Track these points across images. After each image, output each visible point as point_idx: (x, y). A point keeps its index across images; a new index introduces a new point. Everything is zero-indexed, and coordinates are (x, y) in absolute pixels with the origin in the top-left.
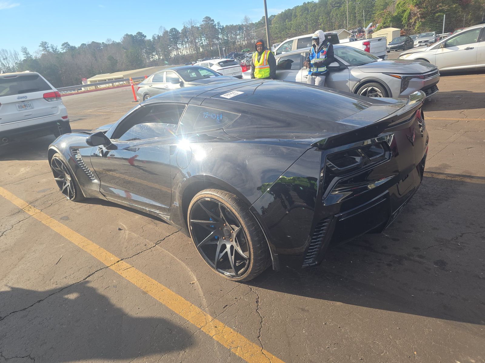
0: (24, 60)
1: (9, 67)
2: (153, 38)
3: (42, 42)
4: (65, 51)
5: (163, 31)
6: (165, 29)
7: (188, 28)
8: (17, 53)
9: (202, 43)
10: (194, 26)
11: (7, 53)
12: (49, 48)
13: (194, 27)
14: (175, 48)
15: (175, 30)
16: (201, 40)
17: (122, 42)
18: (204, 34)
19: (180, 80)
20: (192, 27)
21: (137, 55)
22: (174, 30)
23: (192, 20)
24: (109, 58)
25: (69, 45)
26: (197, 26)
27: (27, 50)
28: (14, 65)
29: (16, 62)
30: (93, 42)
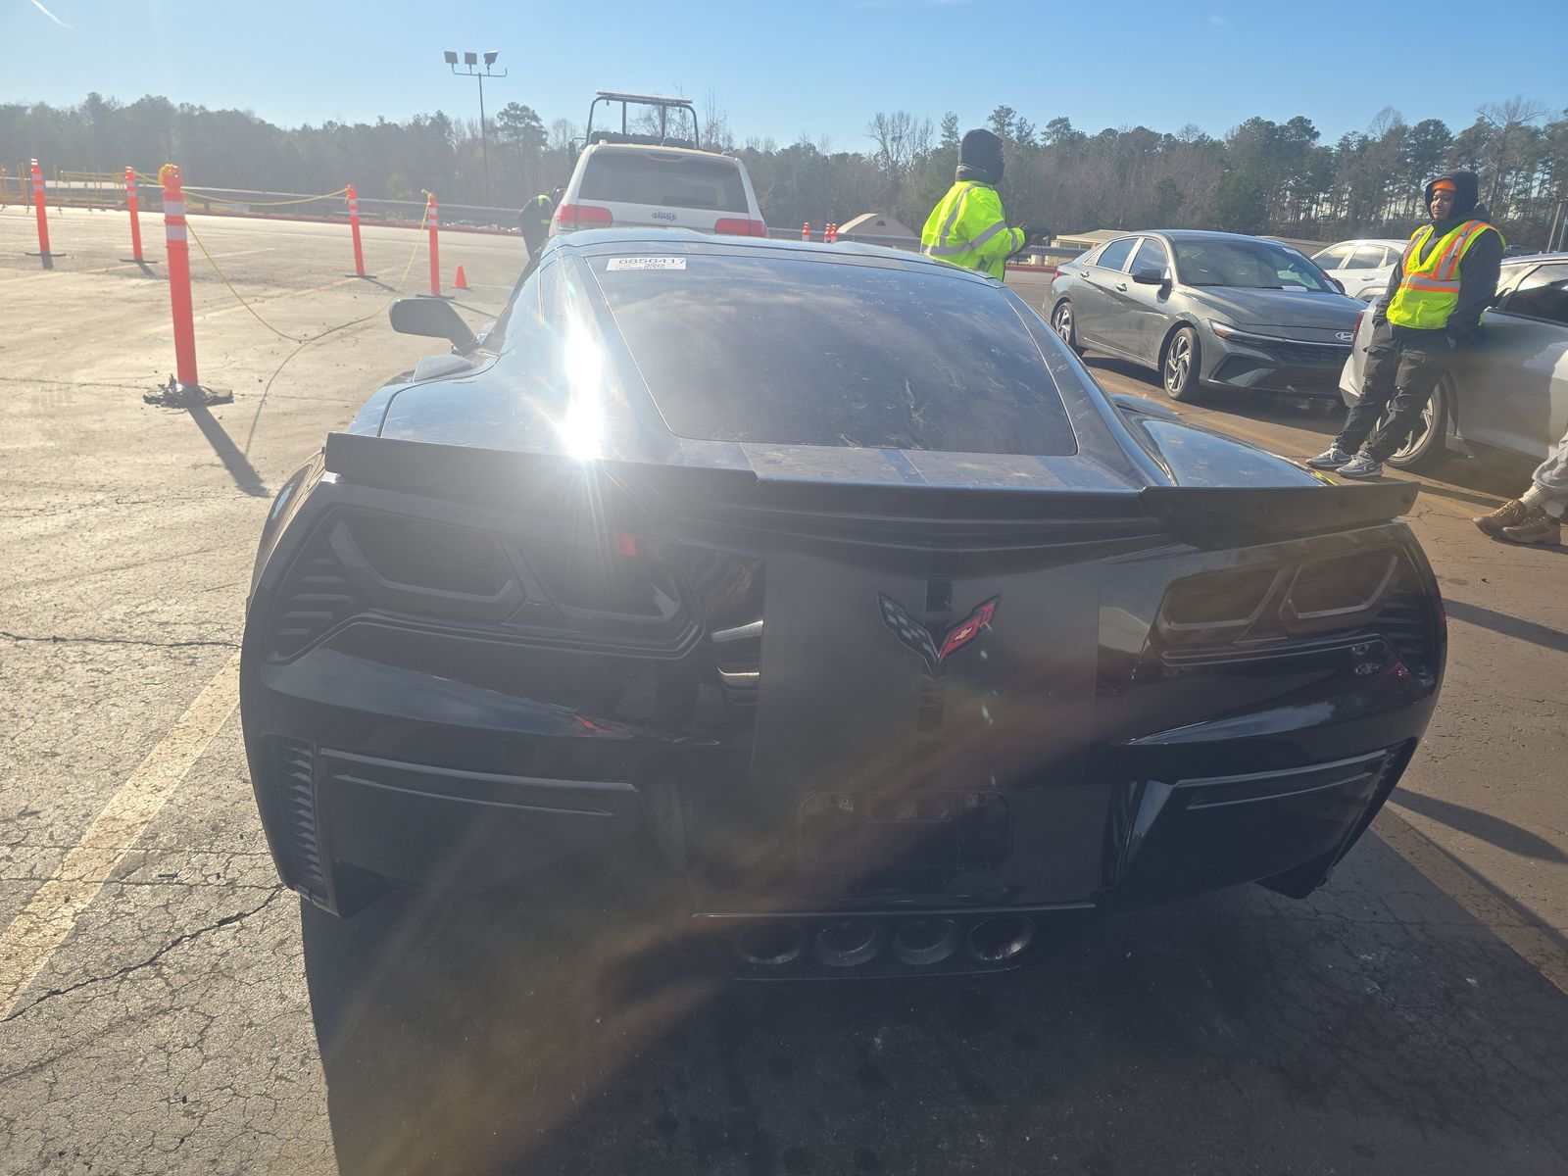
0: (937, 151)
1: (897, 162)
2: (1341, 145)
3: (1002, 107)
4: (1048, 143)
5: (1388, 124)
6: (1397, 121)
7: (1493, 127)
8: (930, 127)
9: (1527, 191)
10: (1524, 124)
11: (908, 124)
12: (1011, 128)
13: (1521, 129)
14: (1408, 192)
15: (1436, 128)
16: (1529, 179)
17: (1228, 142)
18: (1552, 160)
19: (1167, 276)
20: (1513, 126)
21: (1256, 191)
22: (1432, 128)
23: (1524, 101)
24: (1162, 186)
25: (1067, 127)
26: (1533, 124)
27: (958, 124)
28: (911, 158)
29: (917, 153)
30: (1141, 129)
